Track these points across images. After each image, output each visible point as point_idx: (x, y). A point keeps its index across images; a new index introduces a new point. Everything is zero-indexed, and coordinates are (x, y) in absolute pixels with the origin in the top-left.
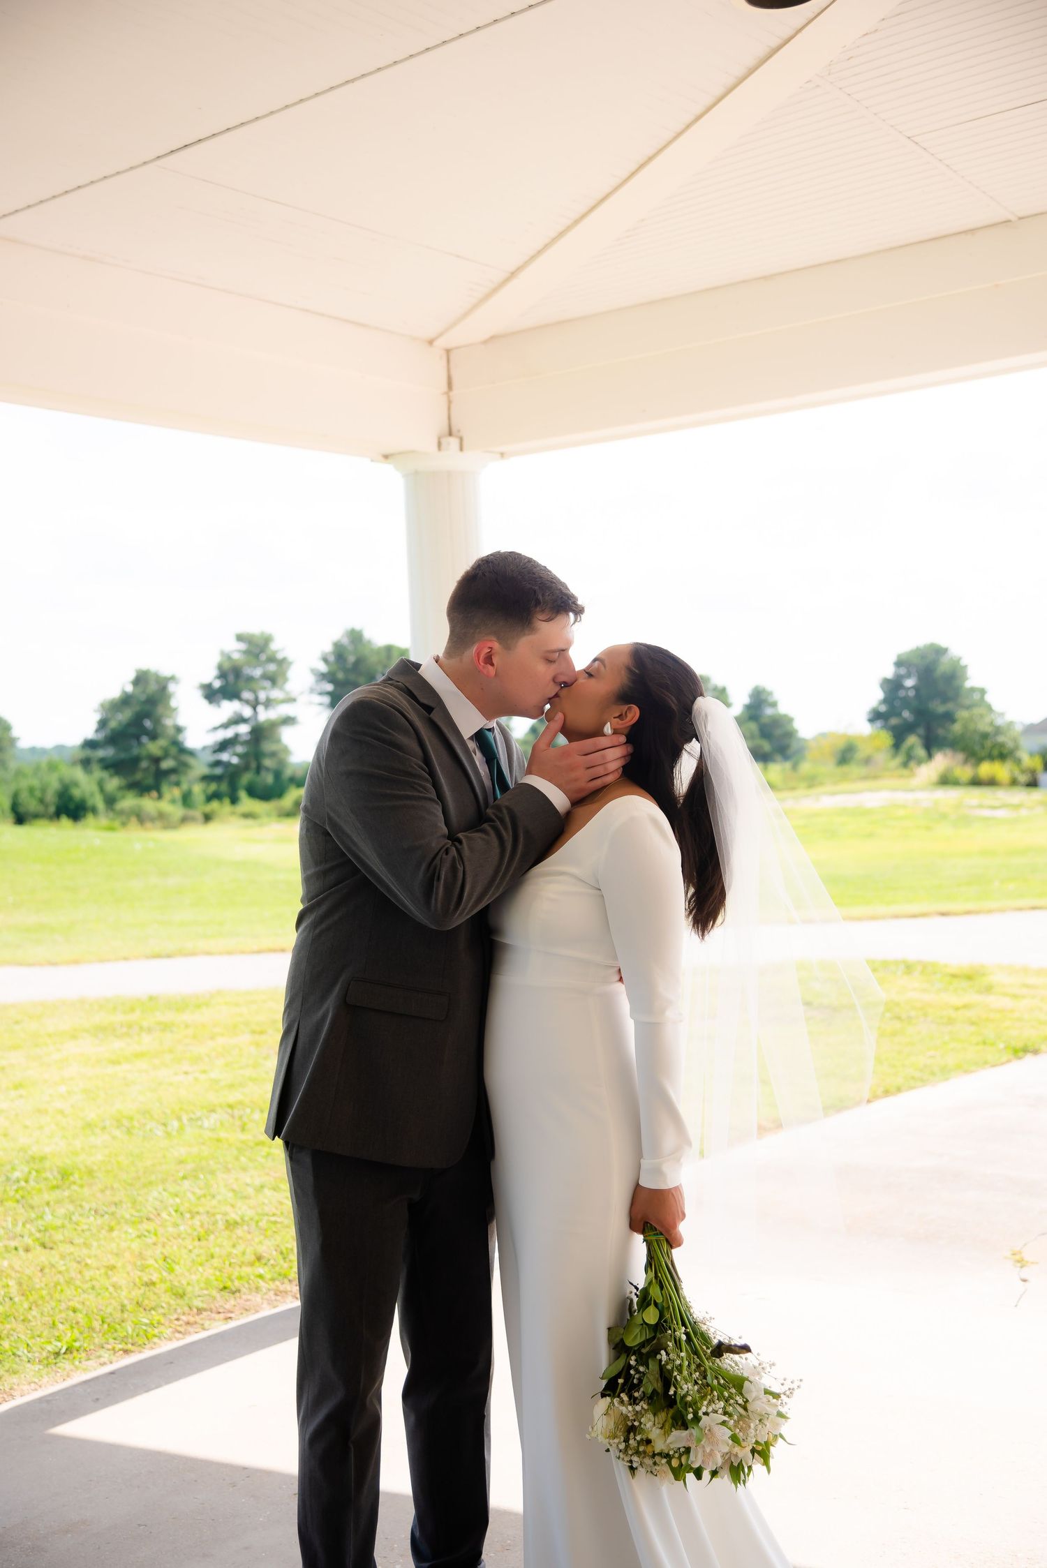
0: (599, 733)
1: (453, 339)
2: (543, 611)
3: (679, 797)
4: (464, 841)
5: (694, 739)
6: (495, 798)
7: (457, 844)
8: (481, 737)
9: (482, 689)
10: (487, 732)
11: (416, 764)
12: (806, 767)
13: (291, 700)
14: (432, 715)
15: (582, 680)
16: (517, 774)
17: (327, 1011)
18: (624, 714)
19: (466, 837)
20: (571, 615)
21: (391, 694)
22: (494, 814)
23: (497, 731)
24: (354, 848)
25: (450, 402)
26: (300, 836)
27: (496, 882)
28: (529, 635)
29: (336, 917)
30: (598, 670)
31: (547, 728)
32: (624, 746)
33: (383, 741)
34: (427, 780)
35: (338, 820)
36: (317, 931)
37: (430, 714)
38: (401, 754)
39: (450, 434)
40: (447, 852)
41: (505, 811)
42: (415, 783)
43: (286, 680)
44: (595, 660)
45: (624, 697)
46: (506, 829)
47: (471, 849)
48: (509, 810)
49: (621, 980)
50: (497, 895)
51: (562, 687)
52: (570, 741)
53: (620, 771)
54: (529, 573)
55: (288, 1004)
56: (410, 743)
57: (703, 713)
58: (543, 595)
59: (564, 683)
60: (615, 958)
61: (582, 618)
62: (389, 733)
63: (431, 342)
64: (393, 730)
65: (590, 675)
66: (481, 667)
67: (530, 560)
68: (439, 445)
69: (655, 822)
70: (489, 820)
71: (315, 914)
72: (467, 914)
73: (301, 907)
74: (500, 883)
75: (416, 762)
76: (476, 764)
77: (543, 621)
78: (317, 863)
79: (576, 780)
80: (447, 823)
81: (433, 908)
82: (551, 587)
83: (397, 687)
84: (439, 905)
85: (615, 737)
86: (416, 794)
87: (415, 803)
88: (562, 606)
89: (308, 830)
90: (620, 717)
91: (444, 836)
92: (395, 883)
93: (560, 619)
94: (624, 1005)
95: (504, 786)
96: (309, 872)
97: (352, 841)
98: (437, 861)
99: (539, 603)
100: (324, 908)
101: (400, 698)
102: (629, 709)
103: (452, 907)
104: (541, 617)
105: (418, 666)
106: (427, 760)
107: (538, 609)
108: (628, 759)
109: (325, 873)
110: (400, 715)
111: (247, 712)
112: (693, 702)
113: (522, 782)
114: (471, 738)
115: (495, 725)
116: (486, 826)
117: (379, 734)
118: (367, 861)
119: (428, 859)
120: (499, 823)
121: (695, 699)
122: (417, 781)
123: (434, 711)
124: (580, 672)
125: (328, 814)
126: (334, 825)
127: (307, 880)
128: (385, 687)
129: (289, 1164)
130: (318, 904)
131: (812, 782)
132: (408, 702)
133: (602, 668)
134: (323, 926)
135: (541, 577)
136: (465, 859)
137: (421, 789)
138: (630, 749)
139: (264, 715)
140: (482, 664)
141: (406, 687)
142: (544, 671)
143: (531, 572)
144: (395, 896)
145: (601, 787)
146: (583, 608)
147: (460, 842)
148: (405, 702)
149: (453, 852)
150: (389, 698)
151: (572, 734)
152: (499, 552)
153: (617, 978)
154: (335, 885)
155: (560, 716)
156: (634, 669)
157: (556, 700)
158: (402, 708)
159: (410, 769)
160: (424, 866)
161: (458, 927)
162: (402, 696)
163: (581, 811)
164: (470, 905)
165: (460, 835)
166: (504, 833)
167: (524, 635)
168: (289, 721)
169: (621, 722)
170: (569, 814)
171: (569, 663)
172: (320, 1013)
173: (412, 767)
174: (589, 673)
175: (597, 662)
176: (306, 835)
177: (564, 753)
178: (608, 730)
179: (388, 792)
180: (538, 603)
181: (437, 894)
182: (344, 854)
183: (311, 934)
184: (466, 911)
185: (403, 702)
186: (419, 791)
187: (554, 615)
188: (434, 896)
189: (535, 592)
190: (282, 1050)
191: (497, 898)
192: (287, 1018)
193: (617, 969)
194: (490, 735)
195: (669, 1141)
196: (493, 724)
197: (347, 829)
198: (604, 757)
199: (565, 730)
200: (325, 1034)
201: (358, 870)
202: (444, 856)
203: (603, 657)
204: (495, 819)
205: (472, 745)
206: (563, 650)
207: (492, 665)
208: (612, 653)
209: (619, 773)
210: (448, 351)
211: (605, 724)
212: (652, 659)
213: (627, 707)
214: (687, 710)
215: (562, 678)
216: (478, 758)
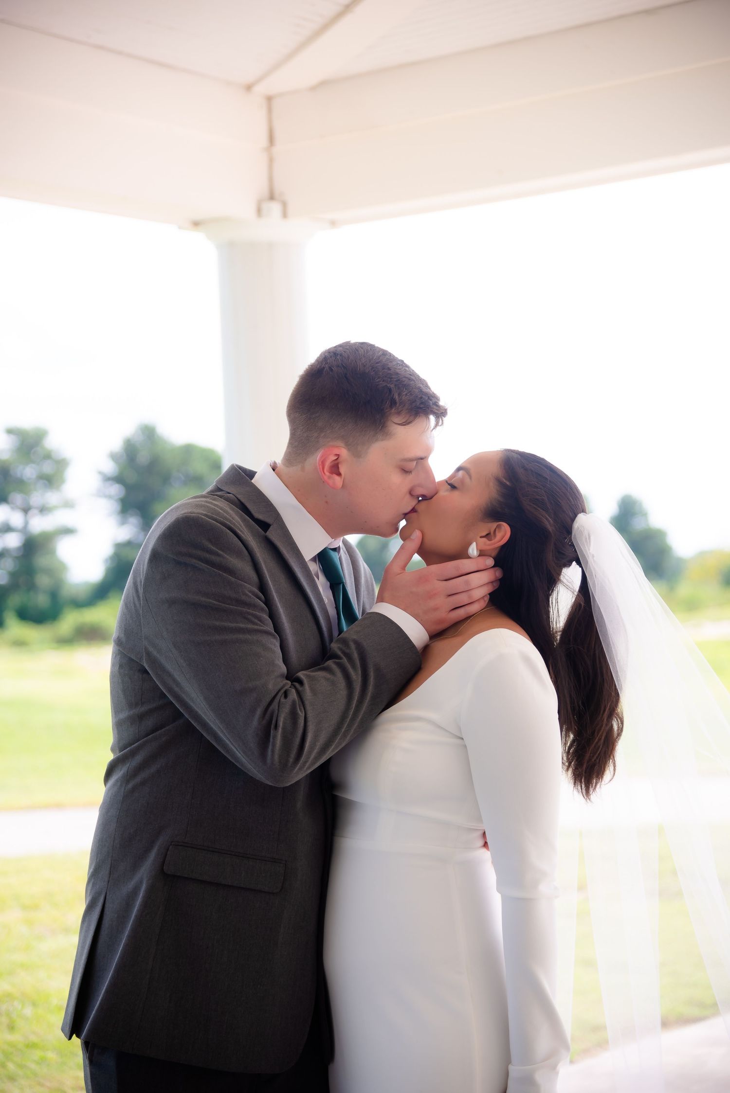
0: (462, 554)
1: (274, 84)
2: (399, 413)
3: (556, 632)
4: (305, 681)
5: (574, 563)
6: (341, 631)
7: (297, 684)
8: (323, 558)
9: (327, 502)
10: (332, 553)
11: (250, 592)
12: (684, 589)
13: (68, 505)
14: (268, 533)
15: (444, 493)
16: (366, 600)
17: (141, 882)
18: (492, 533)
19: (308, 676)
20: (432, 418)
21: (221, 509)
22: (341, 649)
23: (343, 552)
24: (176, 689)
25: (271, 160)
26: (112, 673)
27: (343, 730)
28: (382, 440)
29: (153, 769)
30: (462, 481)
31: (402, 547)
32: (492, 571)
33: (212, 564)
34: (262, 610)
35: (158, 656)
36: (130, 786)
37: (266, 532)
38: (233, 579)
39: (272, 197)
40: (286, 695)
41: (353, 646)
42: (249, 614)
43: (62, 481)
44: (459, 469)
45: (493, 514)
46: (354, 666)
47: (314, 691)
48: (359, 645)
49: (486, 845)
50: (343, 745)
51: (419, 501)
52: (428, 564)
53: (487, 599)
54: (384, 369)
55: (92, 872)
56: (243, 566)
57: (586, 533)
58: (399, 395)
59: (423, 496)
60: (480, 819)
61: (444, 422)
62: (219, 555)
63: (249, 88)
64: (223, 551)
65: (453, 487)
66: (326, 478)
67: (385, 353)
68: (259, 212)
69: (527, 660)
70: (334, 656)
71: (128, 765)
72: (309, 768)
73: (110, 757)
74: (347, 731)
75: (250, 589)
76: (319, 591)
77: (399, 424)
78: (131, 705)
79: (436, 609)
80: (285, 660)
81: (269, 761)
82: (409, 385)
83: (227, 500)
84: (276, 757)
85: (481, 559)
86: (250, 626)
87: (248, 636)
88: (420, 408)
89: (121, 666)
90: (487, 536)
91: (282, 676)
92: (225, 731)
93: (419, 423)
94: (490, 876)
95: (351, 617)
96: (123, 716)
97: (174, 680)
98: (275, 705)
99: (395, 403)
100: (138, 759)
101: (231, 512)
102: (499, 527)
103: (291, 760)
104: (397, 419)
105: (251, 474)
106: (263, 587)
107: (393, 410)
108: (496, 585)
109: (141, 717)
110: (231, 533)
111: (16, 519)
112: (573, 520)
113: (372, 611)
114: (314, 559)
115: (341, 544)
116: (330, 663)
117: (208, 556)
118: (192, 704)
119: (265, 703)
120: (346, 660)
121: (576, 516)
122: (251, 611)
123: (271, 528)
124: (441, 483)
125: (146, 649)
126: (153, 661)
127: (119, 725)
128: (214, 500)
129: (88, 1069)
130: (133, 754)
131: (691, 606)
132: (241, 517)
133: (467, 480)
134: (138, 779)
135: (397, 374)
136: (307, 703)
137: (256, 621)
138: (498, 573)
139: (39, 524)
140: (327, 474)
141: (239, 500)
142: (399, 483)
143: (385, 367)
144: (225, 746)
145: (465, 617)
146: (446, 410)
147: (301, 682)
148: (237, 518)
149: (293, 695)
150: (218, 514)
151: (430, 555)
152: (348, 343)
153: (481, 843)
154: (153, 732)
155: (417, 535)
156: (505, 481)
157: (414, 515)
158: (234, 524)
159: (243, 598)
160: (259, 712)
161: (297, 783)
162: (233, 510)
163: (440, 645)
164: (312, 757)
165: (301, 675)
166: (351, 671)
167: (377, 440)
168: (68, 531)
169: (489, 542)
170: (426, 648)
171: (428, 473)
172: (131, 885)
173: (247, 595)
174: (452, 485)
175: (461, 473)
176: (119, 672)
177: (421, 578)
178: (473, 551)
179: (217, 623)
180: (393, 403)
181: (274, 745)
182: (163, 695)
183: (123, 790)
184: (308, 764)
185: (236, 518)
186: (254, 623)
187: (412, 418)
188: (270, 747)
189: (390, 390)
190: (84, 928)
191: (343, 748)
192: (92, 889)
193: (482, 832)
194: (334, 555)
195: (543, 1044)
196: (339, 543)
197: (169, 666)
198: (467, 583)
199: (422, 551)
200: (138, 911)
201: (181, 715)
202: (283, 700)
203: (468, 466)
204: (342, 655)
205: (314, 567)
206: (422, 459)
207: (339, 474)
208: (478, 461)
209: (485, 601)
210: (269, 99)
211: (470, 544)
212: (526, 470)
213: (495, 525)
214: (566, 529)
215: (420, 491)
216: (322, 583)
